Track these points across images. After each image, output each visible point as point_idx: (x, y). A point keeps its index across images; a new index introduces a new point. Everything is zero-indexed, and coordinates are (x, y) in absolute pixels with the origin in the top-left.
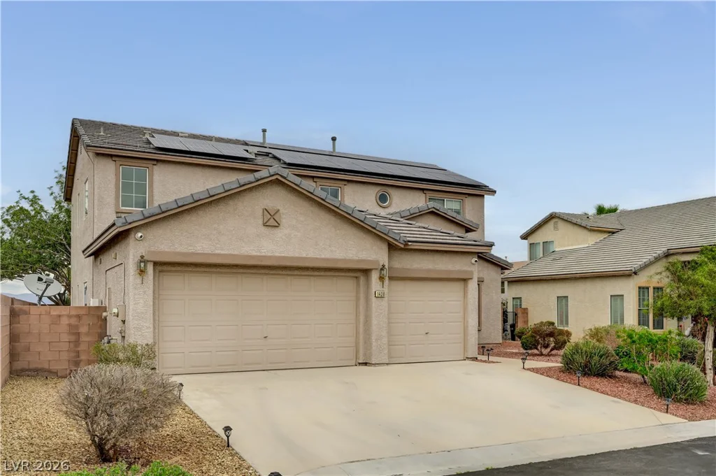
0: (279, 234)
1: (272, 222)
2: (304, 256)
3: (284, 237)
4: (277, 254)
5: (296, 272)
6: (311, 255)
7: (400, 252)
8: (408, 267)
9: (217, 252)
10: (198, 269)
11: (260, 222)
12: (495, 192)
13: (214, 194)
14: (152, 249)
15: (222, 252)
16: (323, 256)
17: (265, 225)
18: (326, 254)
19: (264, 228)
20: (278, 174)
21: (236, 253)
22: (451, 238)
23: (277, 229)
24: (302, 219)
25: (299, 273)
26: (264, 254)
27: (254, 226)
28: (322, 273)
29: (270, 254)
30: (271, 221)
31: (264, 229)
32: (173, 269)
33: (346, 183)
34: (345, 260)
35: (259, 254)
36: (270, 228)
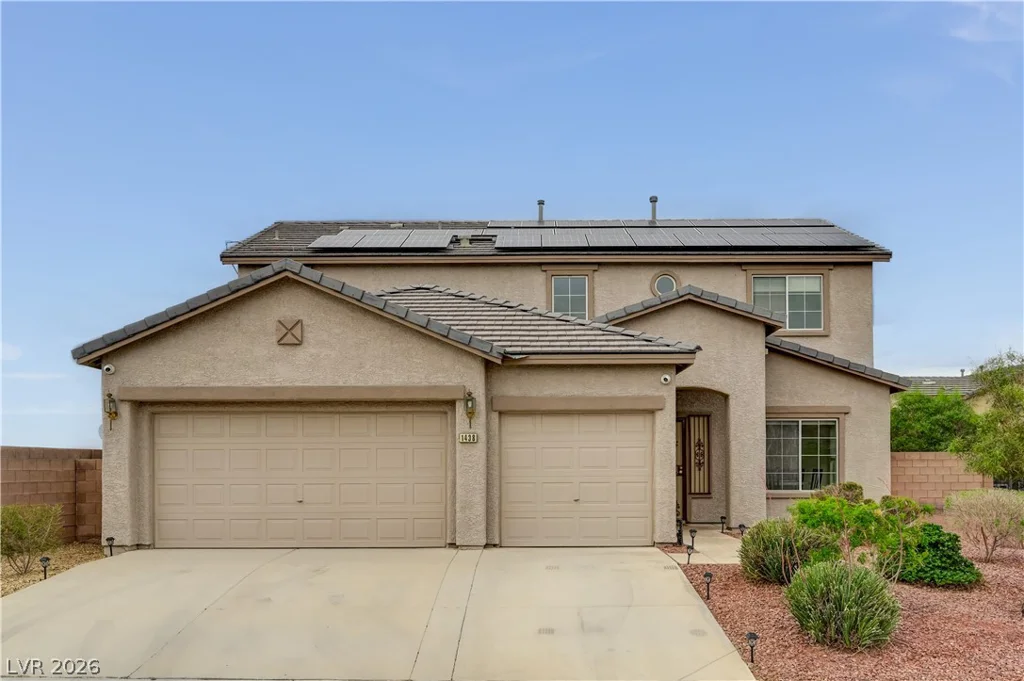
0: (301, 355)
1: (289, 339)
2: (341, 384)
3: (310, 359)
4: (298, 384)
5: (341, 409)
6: (352, 382)
7: (517, 371)
8: (534, 393)
9: (212, 384)
10: (199, 409)
11: (275, 339)
12: (889, 255)
13: (196, 306)
14: (127, 385)
15: (220, 385)
16: (371, 384)
17: (280, 342)
18: (376, 381)
19: (279, 348)
20: (285, 270)
21: (239, 384)
22: (636, 343)
23: (299, 348)
24: (337, 331)
25: (346, 410)
26: (277, 385)
27: (264, 347)
28: (384, 409)
29: (287, 384)
30: (291, 337)
31: (279, 350)
32: (168, 409)
33: (596, 267)
34: (405, 389)
35: (271, 385)
36: (288, 347)
